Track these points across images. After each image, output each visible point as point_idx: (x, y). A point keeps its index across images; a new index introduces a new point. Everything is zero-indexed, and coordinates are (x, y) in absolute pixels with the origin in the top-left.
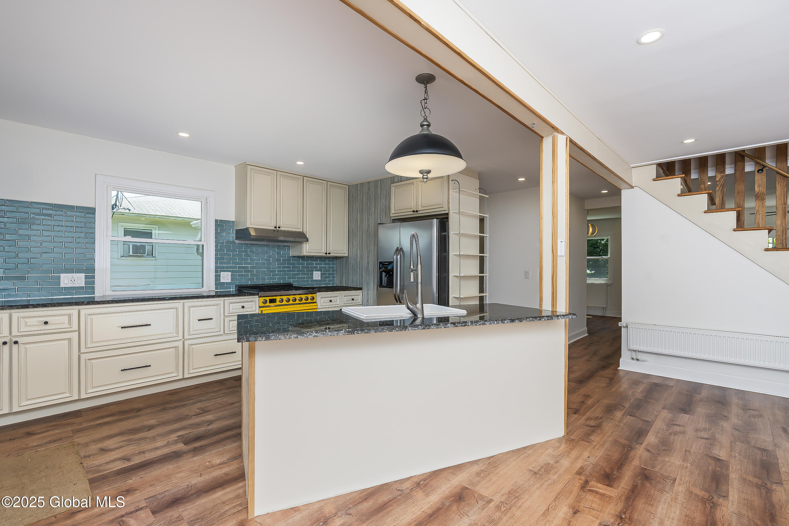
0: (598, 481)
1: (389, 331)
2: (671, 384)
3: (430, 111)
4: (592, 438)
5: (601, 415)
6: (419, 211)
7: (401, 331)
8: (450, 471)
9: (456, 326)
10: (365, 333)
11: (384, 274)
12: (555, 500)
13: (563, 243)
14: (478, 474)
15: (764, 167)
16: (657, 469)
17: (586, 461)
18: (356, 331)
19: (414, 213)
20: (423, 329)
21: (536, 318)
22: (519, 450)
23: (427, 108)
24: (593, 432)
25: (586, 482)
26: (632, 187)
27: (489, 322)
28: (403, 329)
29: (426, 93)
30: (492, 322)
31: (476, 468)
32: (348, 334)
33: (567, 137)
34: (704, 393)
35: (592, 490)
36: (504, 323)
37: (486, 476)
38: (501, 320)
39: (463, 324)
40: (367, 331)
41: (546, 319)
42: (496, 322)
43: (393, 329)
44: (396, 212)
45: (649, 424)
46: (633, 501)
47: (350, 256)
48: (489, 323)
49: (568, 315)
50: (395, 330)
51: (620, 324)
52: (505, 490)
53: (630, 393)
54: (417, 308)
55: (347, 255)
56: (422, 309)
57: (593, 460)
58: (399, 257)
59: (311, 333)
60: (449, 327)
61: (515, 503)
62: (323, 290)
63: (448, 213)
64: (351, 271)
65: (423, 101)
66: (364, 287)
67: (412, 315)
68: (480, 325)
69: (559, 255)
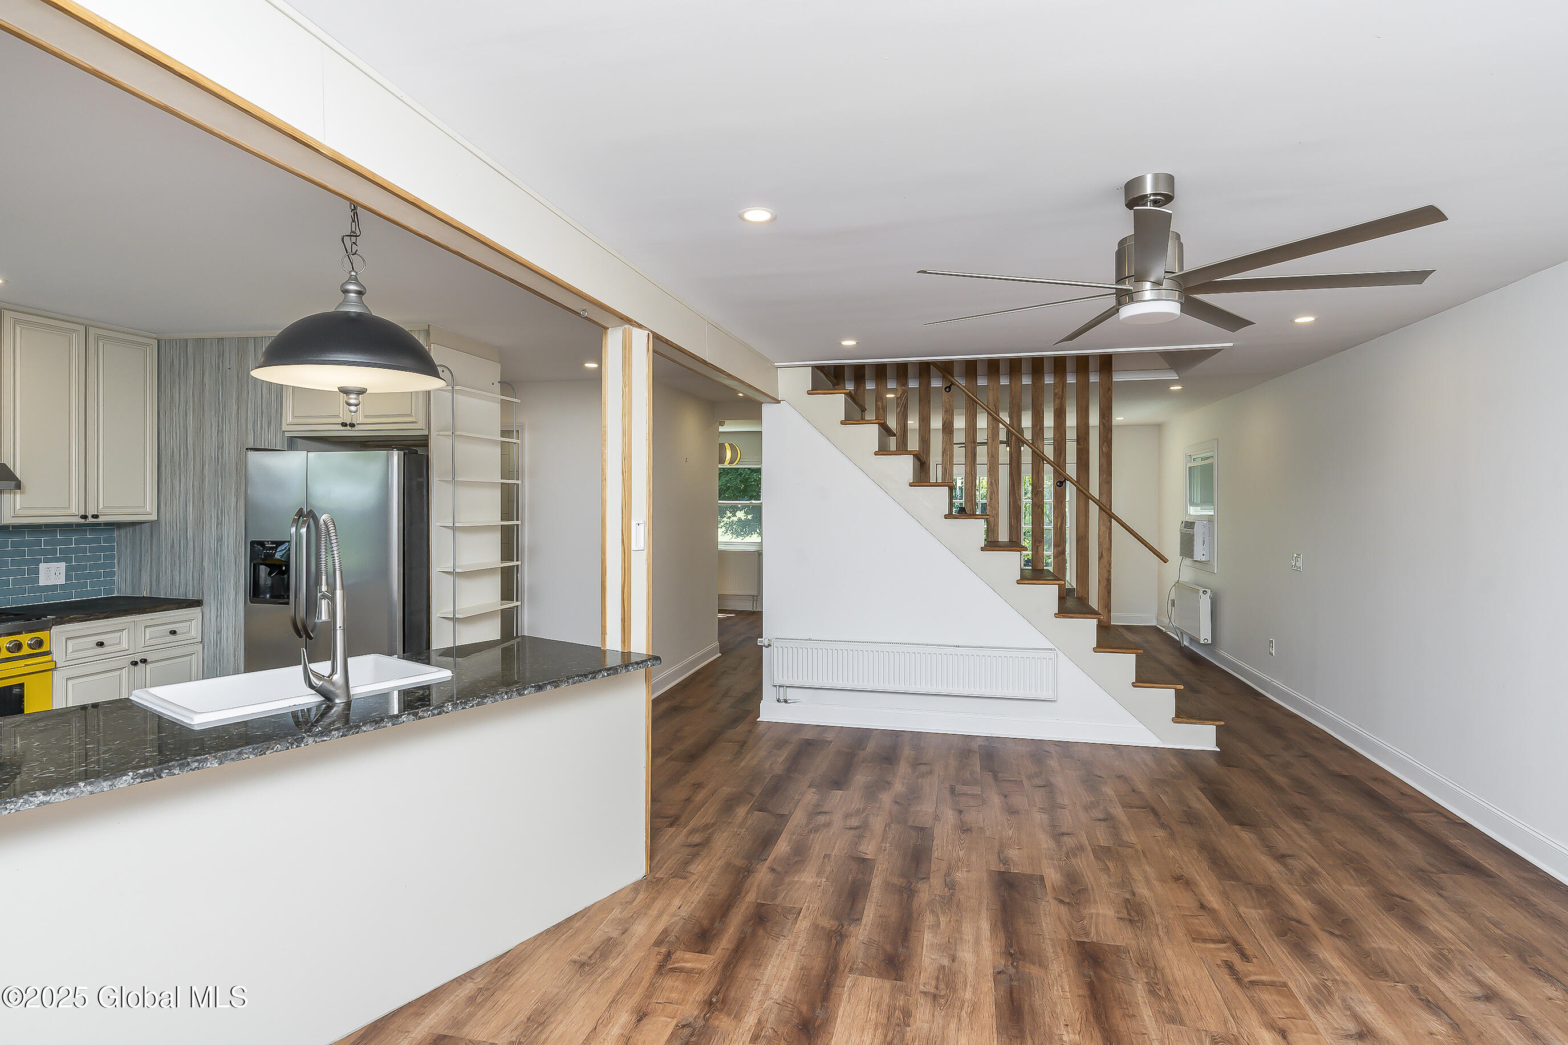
0: (689, 949)
1: (257, 756)
2: (829, 736)
3: (364, 260)
4: (692, 868)
5: (714, 819)
6: (357, 424)
7: (288, 748)
8: (411, 1010)
9: (420, 718)
10: (191, 769)
11: (263, 569)
12: (610, 1006)
13: (642, 526)
14: (471, 1000)
15: (952, 384)
16: (778, 901)
17: (674, 915)
18: (167, 771)
19: (344, 428)
20: (342, 736)
21: (586, 676)
22: (558, 926)
23: (359, 255)
24: (695, 856)
25: (669, 955)
26: (778, 402)
27: (492, 698)
28: (291, 744)
29: (353, 221)
30: (497, 697)
31: (469, 987)
32: (144, 780)
33: (648, 334)
34: (871, 746)
35: (675, 968)
36: (523, 694)
37: (486, 1000)
38: (516, 690)
39: (436, 712)
40: (196, 764)
41: (606, 674)
42: (506, 697)
43: (268, 748)
44: (296, 421)
45: (783, 819)
46: (734, 967)
47: (162, 518)
48: (491, 701)
49: (646, 661)
50: (273, 749)
51: (760, 642)
52: (522, 1017)
53: (767, 766)
54: (333, 684)
55: (154, 517)
56: (344, 686)
57: (685, 912)
58: (304, 530)
59: (30, 798)
60: (404, 722)
61: (536, 1037)
62: (75, 618)
63: (428, 435)
64: (169, 558)
65: (347, 240)
66: (209, 599)
67: (319, 698)
68: (473, 706)
69: (633, 547)
